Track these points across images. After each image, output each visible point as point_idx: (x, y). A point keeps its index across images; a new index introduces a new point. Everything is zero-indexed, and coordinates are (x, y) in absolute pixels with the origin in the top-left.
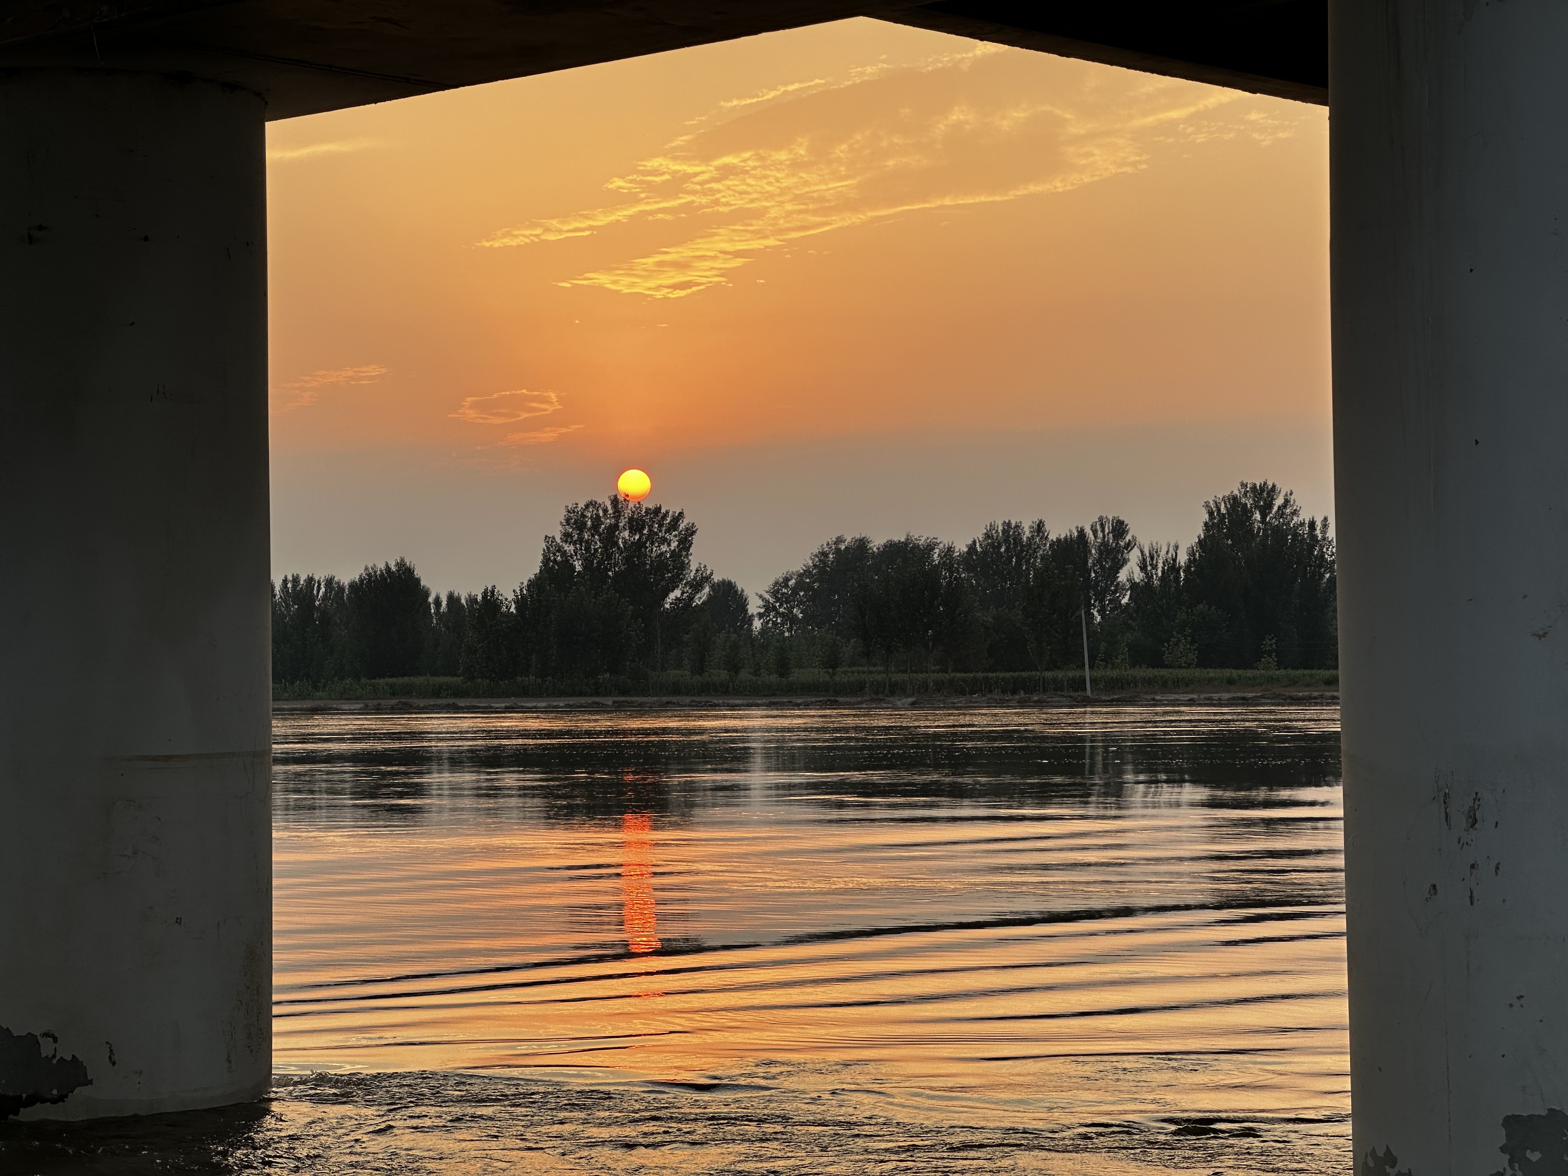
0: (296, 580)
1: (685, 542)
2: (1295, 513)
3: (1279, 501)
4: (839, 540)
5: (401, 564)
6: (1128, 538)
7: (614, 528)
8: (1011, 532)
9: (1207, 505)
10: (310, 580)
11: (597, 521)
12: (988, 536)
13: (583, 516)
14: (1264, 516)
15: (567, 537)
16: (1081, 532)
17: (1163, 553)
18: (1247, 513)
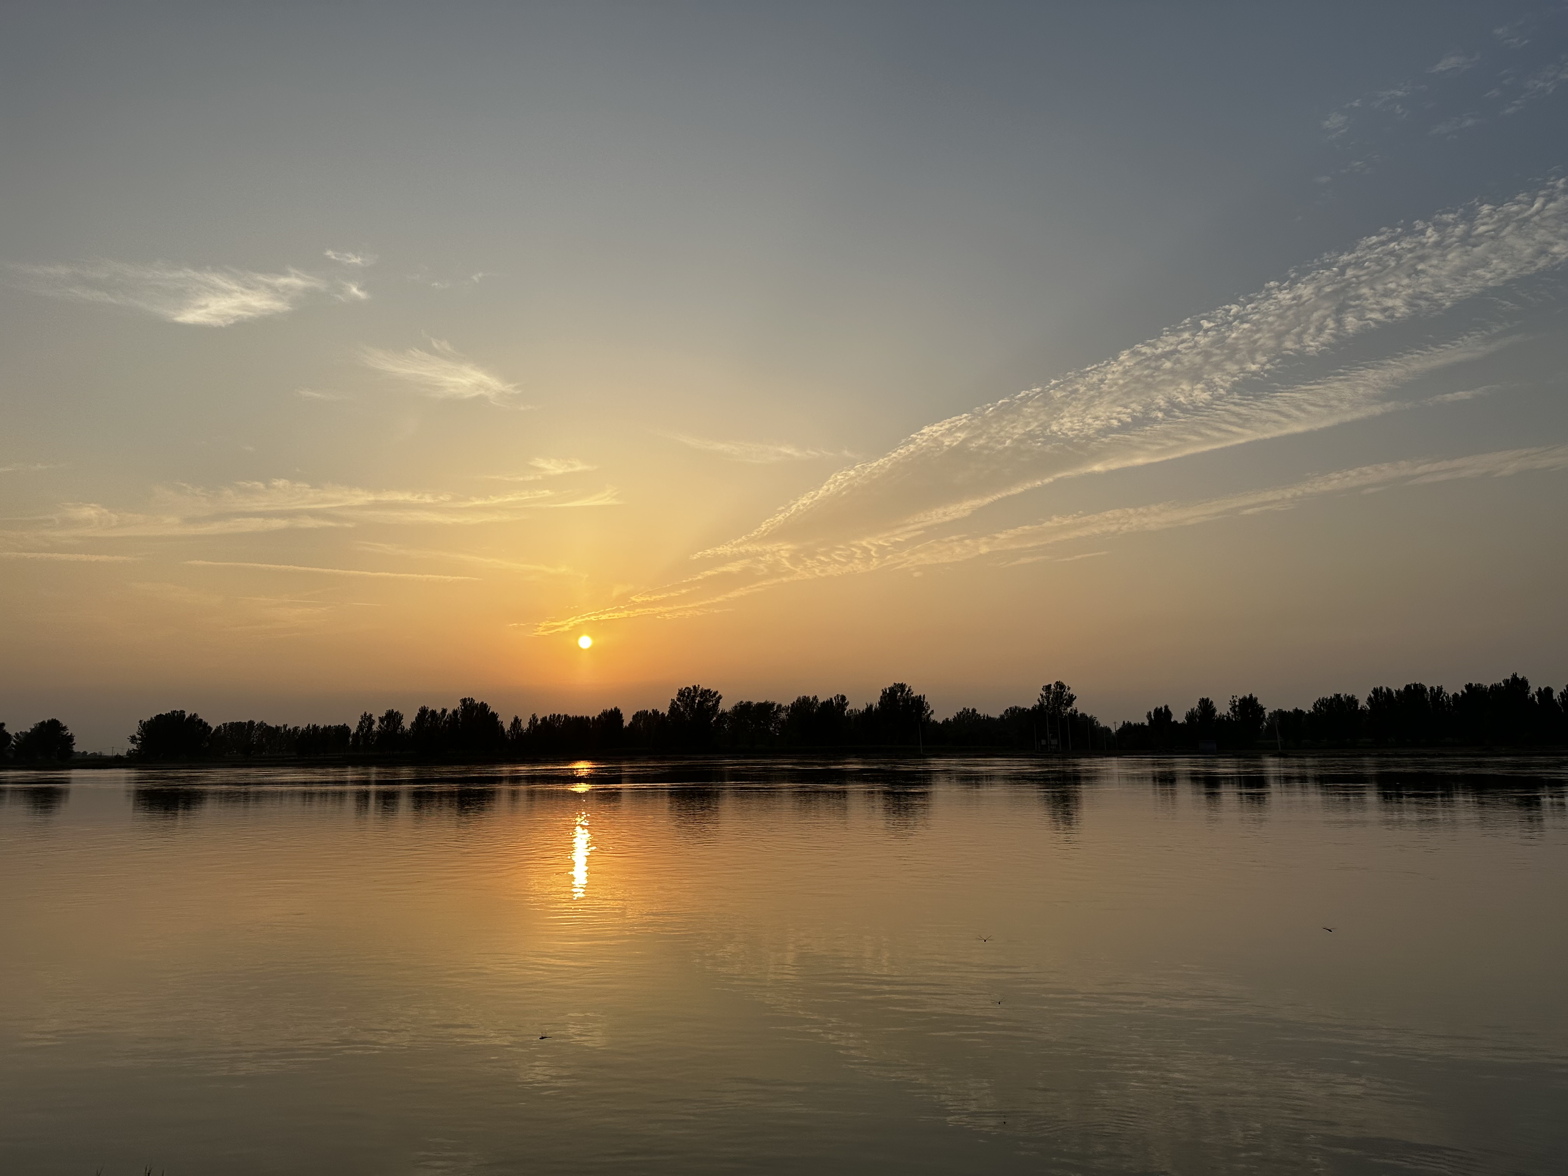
0: (554, 715)
1: (718, 702)
2: (912, 693)
3: (907, 689)
4: (742, 702)
5: (616, 709)
6: (846, 701)
7: (694, 696)
8: (806, 699)
9: (883, 690)
10: (559, 715)
11: (689, 693)
12: (797, 701)
13: (684, 692)
14: (902, 694)
15: (679, 699)
16: (831, 699)
17: (874, 706)
18: (896, 692)
